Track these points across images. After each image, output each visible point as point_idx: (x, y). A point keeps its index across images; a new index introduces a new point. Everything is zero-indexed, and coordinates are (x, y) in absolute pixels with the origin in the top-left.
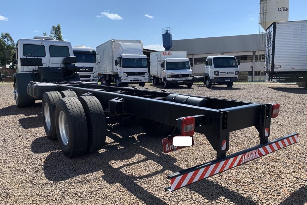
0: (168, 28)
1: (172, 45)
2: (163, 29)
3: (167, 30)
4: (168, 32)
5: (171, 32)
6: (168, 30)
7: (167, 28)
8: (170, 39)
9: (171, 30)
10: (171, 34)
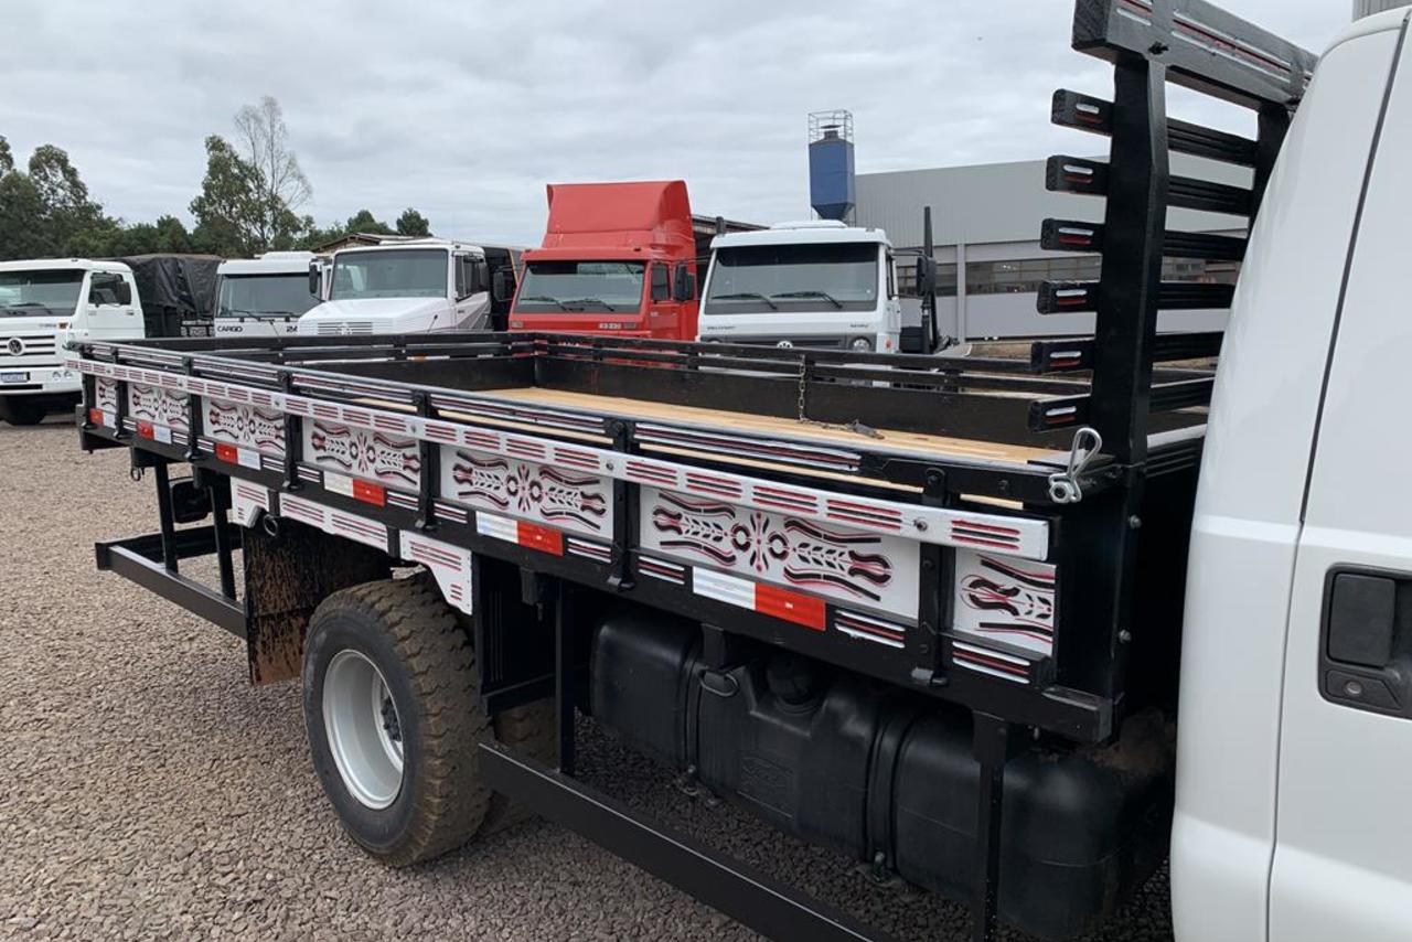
0: (837, 116)
1: (854, 199)
2: (812, 118)
3: (830, 123)
4: (836, 132)
5: (851, 135)
6: (837, 123)
7: (831, 115)
8: (849, 169)
9: (849, 124)
10: (852, 145)
